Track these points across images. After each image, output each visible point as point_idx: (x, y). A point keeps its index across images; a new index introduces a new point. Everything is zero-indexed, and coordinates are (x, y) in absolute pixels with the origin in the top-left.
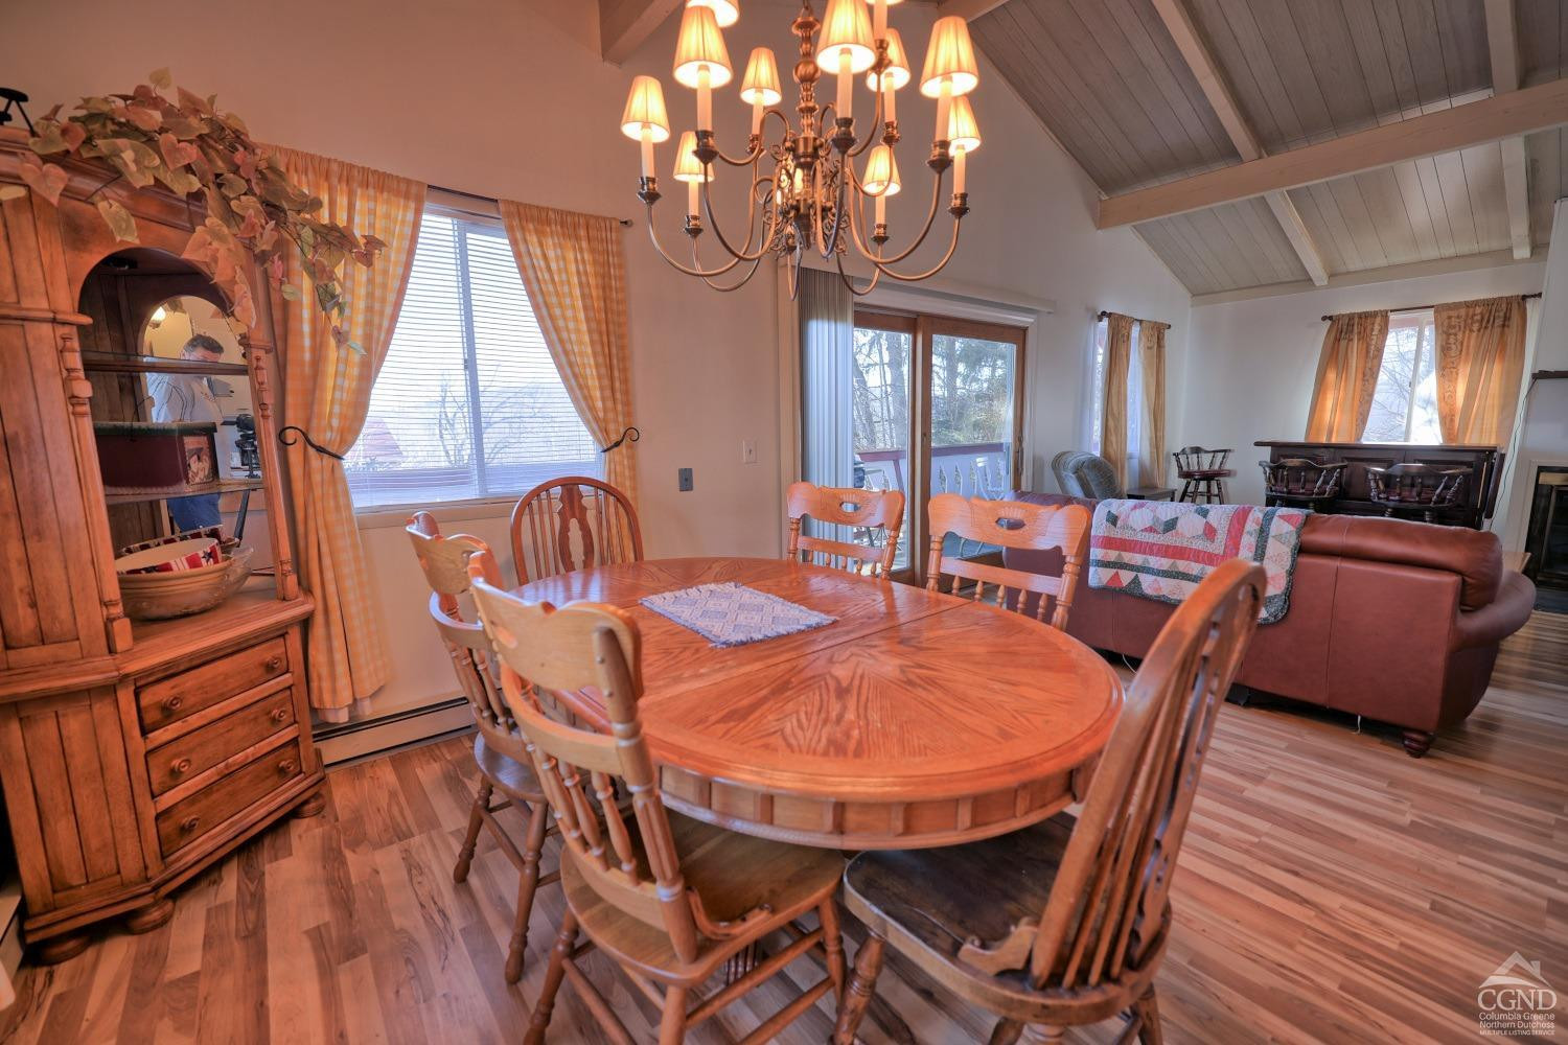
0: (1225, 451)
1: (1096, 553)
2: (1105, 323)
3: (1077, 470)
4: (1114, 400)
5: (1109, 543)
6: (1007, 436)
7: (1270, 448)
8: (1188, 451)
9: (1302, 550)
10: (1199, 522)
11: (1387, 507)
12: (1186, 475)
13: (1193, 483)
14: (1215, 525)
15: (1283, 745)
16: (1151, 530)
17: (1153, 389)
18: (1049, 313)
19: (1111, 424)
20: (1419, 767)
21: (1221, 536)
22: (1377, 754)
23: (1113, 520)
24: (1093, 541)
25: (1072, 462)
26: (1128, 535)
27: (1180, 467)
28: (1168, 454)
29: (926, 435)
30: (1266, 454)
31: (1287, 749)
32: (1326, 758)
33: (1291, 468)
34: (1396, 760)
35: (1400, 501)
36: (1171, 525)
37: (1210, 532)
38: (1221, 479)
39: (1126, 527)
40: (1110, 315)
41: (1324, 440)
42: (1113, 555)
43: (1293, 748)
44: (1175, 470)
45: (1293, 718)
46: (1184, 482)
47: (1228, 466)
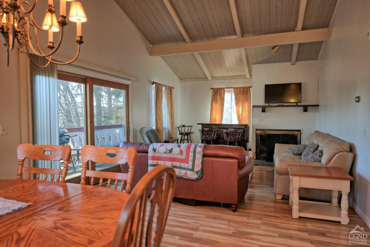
0: (191, 126)
1: (150, 162)
2: (154, 85)
3: (147, 134)
4: (158, 110)
5: (154, 158)
6: (124, 123)
7: (201, 125)
8: (181, 126)
9: (204, 156)
10: (178, 149)
11: (228, 141)
12: (181, 134)
13: (183, 136)
14: (182, 150)
15: (204, 216)
16: (165, 153)
17: (170, 107)
18: (136, 81)
19: (158, 118)
20: (235, 215)
21: (184, 153)
22: (226, 214)
23: (154, 150)
24: (149, 158)
25: (145, 131)
26: (159, 155)
27: (180, 131)
28: (176, 127)
29: (92, 122)
30: (200, 127)
31: (206, 217)
32: (215, 218)
33: (206, 131)
34: (230, 214)
35: (230, 139)
36: (171, 151)
37: (181, 152)
38: (191, 135)
39: (159, 152)
40: (155, 83)
41: (214, 123)
42: (155, 162)
43: (207, 217)
44: (178, 132)
45: (207, 207)
46: (181, 136)
47: (192, 131)
